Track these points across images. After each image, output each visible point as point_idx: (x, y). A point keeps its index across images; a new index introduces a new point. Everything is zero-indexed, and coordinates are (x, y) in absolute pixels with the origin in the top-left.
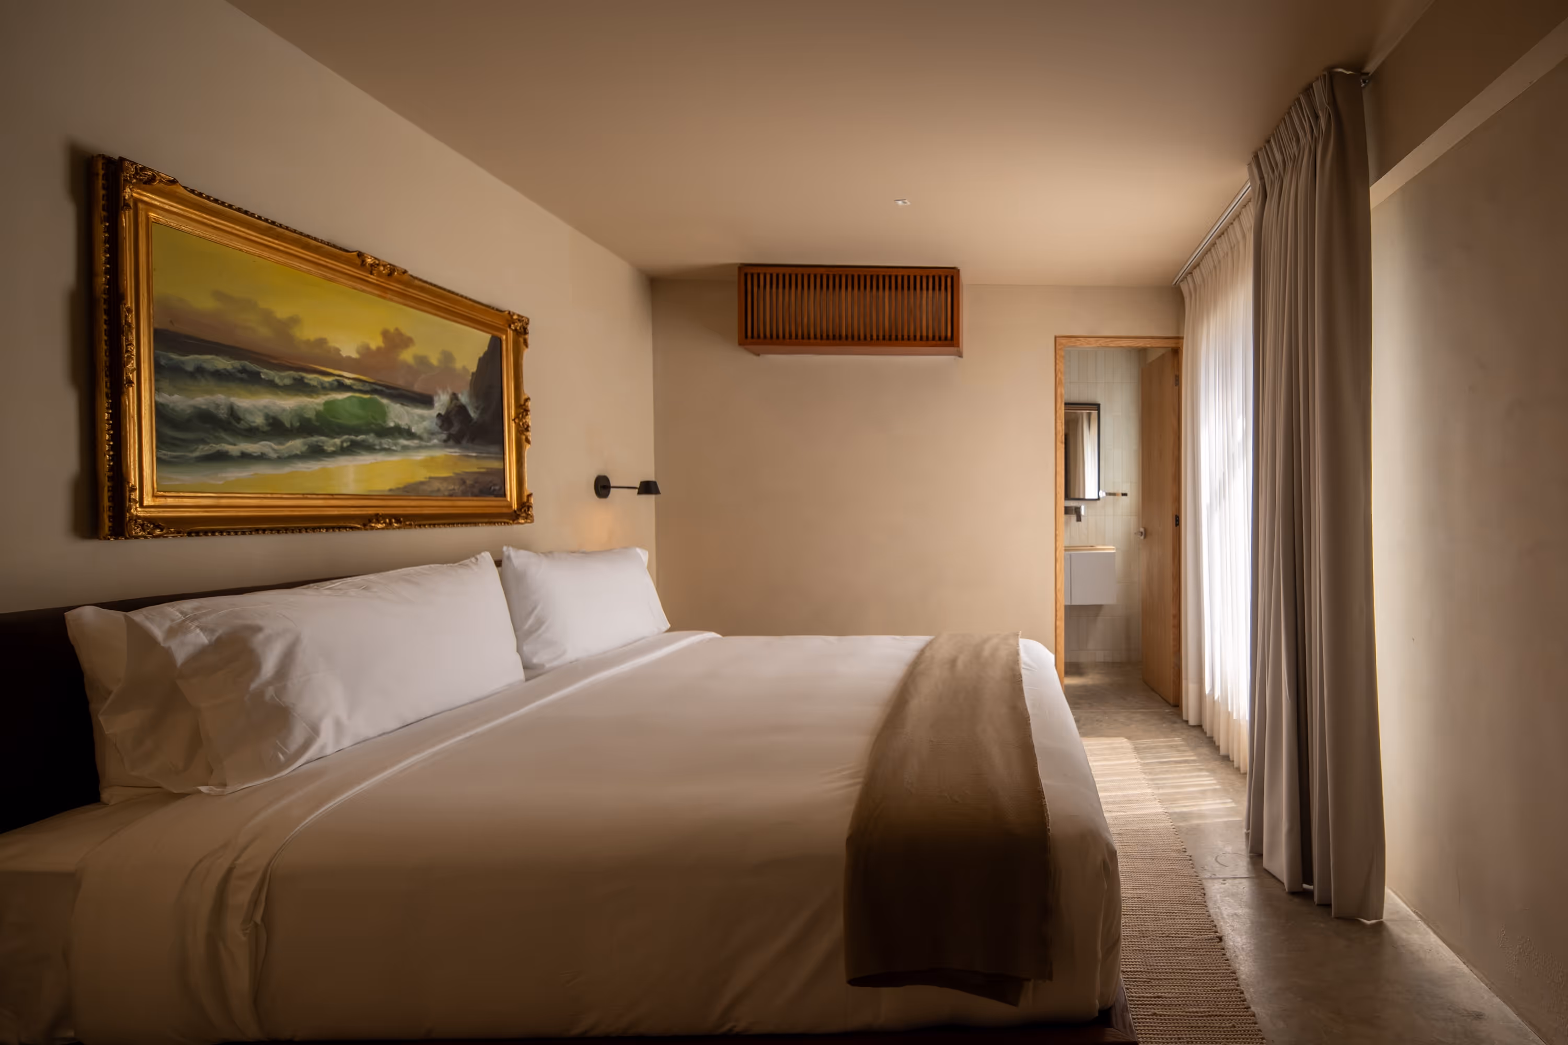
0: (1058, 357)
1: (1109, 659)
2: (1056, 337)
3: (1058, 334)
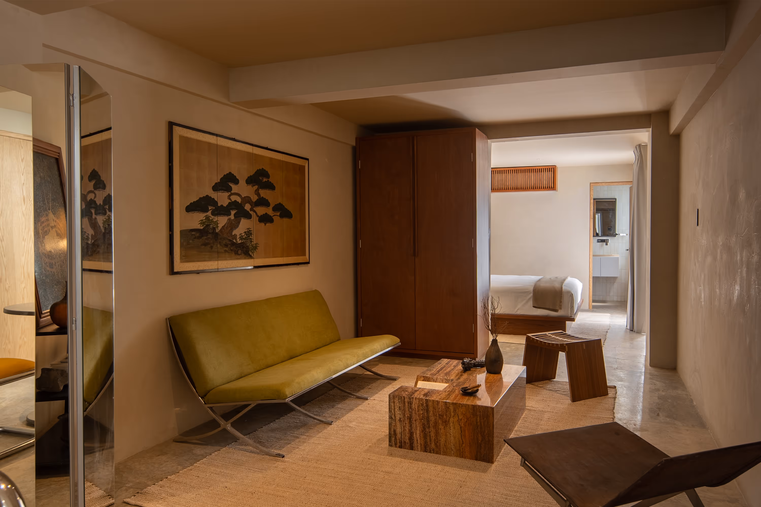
0: (591, 190)
1: (619, 300)
2: (590, 183)
3: (591, 182)
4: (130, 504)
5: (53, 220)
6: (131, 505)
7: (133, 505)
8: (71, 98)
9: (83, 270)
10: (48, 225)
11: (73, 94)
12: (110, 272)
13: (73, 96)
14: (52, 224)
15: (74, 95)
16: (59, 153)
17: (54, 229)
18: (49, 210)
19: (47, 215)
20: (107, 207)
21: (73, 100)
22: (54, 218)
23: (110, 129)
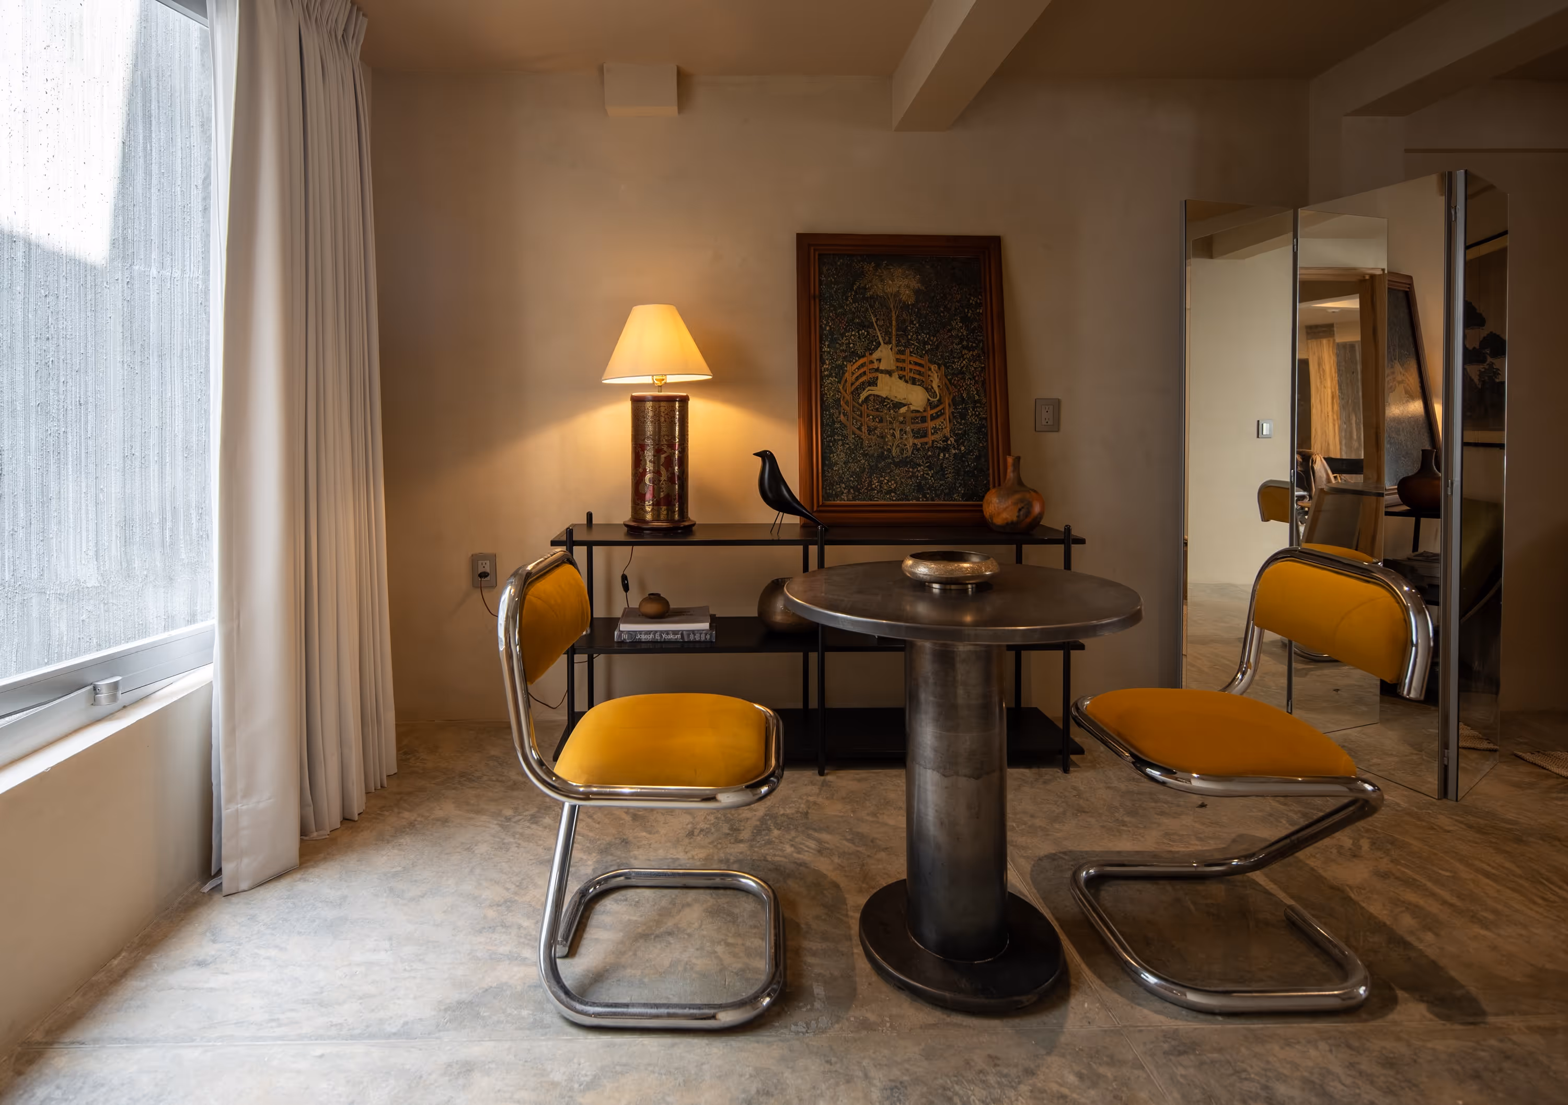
4: (1524, 760)
5: (1401, 373)
6: (1526, 761)
7: (1529, 762)
8: (1453, 213)
9: (1464, 444)
10: (1394, 379)
11: (1456, 207)
12: (1501, 446)
13: (1456, 209)
14: (1400, 378)
15: (1458, 206)
16: (1409, 284)
17: (1402, 386)
18: (1395, 359)
19: (1392, 367)
20: (1488, 352)
21: (1456, 213)
22: (1401, 370)
23: (1505, 233)
